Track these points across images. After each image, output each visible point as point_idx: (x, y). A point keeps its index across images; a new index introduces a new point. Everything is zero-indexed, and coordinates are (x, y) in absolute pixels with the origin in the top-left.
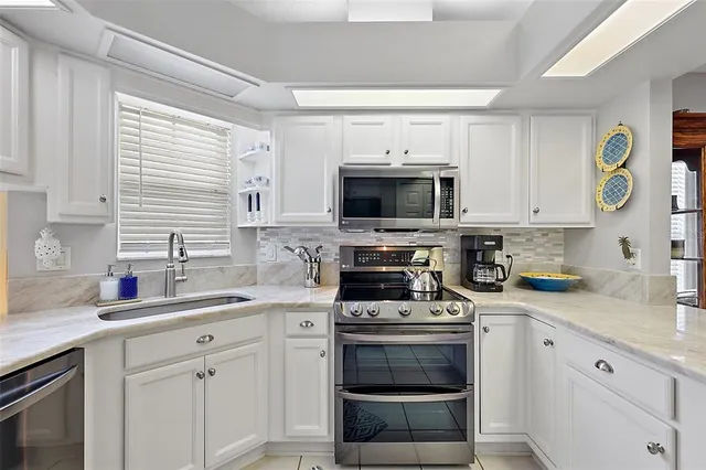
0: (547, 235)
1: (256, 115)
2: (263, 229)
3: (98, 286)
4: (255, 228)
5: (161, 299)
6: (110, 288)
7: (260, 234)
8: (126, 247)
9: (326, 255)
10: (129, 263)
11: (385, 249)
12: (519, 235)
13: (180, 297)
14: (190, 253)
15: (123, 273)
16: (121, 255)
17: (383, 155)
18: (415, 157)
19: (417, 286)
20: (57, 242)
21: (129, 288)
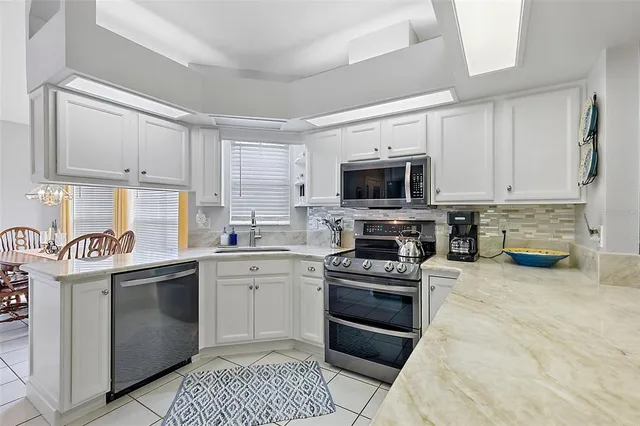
0: (553, 211)
1: (296, 136)
2: (311, 207)
3: (219, 238)
4: (306, 207)
5: (249, 247)
6: (225, 239)
7: (309, 211)
8: (234, 219)
9: (347, 226)
10: (233, 226)
11: (395, 222)
12: (517, 211)
13: (257, 247)
14: (258, 223)
15: (230, 232)
16: (232, 222)
17: (374, 152)
18: (397, 151)
19: (403, 251)
20: (204, 216)
21: (233, 240)
